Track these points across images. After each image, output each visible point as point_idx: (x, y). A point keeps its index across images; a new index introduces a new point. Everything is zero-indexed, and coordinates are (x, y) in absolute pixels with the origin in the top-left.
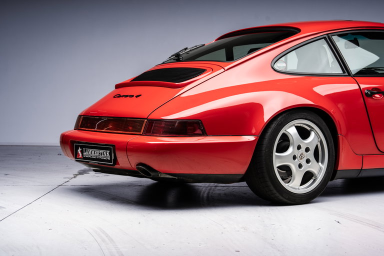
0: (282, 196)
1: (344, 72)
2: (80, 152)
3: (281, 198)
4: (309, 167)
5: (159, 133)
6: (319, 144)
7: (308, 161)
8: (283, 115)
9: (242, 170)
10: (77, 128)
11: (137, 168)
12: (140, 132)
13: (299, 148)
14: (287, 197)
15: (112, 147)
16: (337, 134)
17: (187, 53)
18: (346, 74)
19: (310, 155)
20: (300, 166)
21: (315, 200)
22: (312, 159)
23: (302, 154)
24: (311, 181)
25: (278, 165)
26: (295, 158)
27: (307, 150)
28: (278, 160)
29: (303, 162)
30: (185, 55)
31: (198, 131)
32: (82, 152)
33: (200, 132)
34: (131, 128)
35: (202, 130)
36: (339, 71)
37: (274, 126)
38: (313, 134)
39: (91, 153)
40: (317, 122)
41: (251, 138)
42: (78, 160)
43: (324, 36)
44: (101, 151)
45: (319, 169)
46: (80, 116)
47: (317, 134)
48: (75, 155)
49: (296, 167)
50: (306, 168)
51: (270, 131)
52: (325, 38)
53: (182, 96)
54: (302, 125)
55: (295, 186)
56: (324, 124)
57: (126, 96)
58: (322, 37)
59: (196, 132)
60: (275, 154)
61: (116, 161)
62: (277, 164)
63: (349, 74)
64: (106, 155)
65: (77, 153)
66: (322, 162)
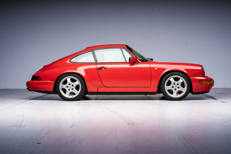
16: (85, 81)
23: (70, 86)
35: (40, 79)
43: (91, 51)
59: (38, 79)
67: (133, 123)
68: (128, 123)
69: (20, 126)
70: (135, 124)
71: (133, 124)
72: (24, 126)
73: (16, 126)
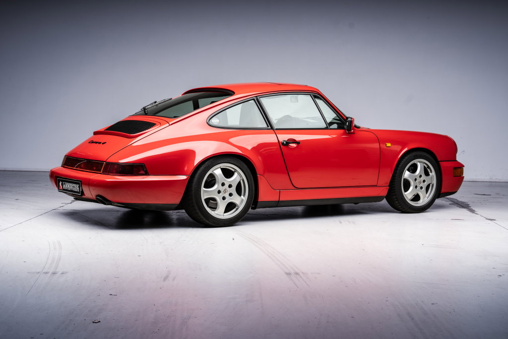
0: (208, 220)
1: (268, 126)
2: (61, 185)
3: (207, 222)
4: (231, 199)
5: (113, 173)
6: (241, 181)
7: (231, 195)
8: (211, 160)
9: (177, 200)
10: (63, 166)
11: (96, 198)
12: (100, 171)
13: (223, 184)
14: (212, 222)
15: (80, 182)
16: (257, 174)
17: (157, 105)
18: (270, 127)
19: (233, 190)
20: (224, 198)
21: (236, 224)
22: (235, 193)
23: (226, 189)
24: (235, 209)
25: (206, 197)
26: (219, 192)
27: (230, 186)
28: (205, 193)
29: (227, 195)
30: (155, 107)
31: (142, 172)
32: (62, 184)
33: (144, 173)
34: (95, 168)
35: (145, 171)
36: (264, 125)
37: (202, 168)
38: (236, 175)
39: (68, 186)
40: (239, 165)
41: (184, 177)
42: (60, 190)
43: (253, 98)
44: (74, 185)
45: (241, 201)
46: (66, 156)
47: (239, 174)
48: (58, 186)
49: (220, 199)
50: (229, 200)
51: (199, 172)
52: (254, 99)
53: (133, 145)
54: (227, 168)
55: (219, 213)
56: (246, 166)
57: (96, 143)
58: (251, 99)
59: (140, 173)
60: (203, 189)
61: (83, 193)
62: (204, 196)
63: (272, 128)
64: (76, 188)
65: (59, 185)
66: (244, 195)
67: (298, 271)
68: (287, 271)
69: (54, 273)
70: (301, 274)
71: (298, 276)
72: (62, 273)
73: (46, 273)
